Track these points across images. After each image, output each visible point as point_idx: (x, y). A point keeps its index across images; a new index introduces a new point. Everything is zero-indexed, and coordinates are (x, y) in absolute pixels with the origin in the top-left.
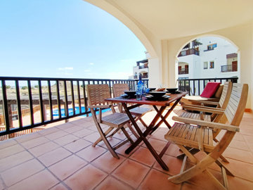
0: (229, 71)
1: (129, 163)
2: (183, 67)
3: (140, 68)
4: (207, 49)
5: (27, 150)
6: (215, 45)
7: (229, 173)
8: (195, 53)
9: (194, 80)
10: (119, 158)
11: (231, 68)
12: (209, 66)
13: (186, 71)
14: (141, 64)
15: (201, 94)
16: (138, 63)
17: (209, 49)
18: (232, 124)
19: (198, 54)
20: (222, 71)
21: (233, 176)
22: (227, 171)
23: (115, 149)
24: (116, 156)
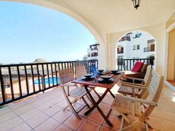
0: (149, 51)
1: (87, 122)
2: (120, 49)
3: (92, 50)
4: (135, 36)
5: (18, 116)
6: (141, 34)
7: (149, 127)
8: (127, 40)
9: (127, 60)
10: (81, 119)
11: (150, 49)
12: (136, 48)
13: (122, 52)
14: (93, 47)
15: (132, 69)
16: (91, 46)
17: (137, 36)
18: (153, 101)
19: (130, 40)
20: (144, 51)
21: (152, 129)
22: (148, 125)
23: (78, 112)
24: (79, 118)
